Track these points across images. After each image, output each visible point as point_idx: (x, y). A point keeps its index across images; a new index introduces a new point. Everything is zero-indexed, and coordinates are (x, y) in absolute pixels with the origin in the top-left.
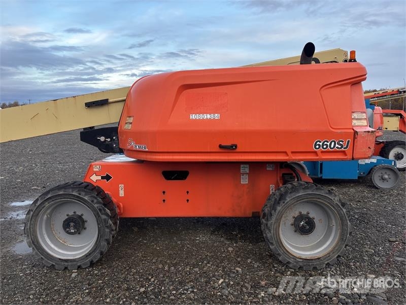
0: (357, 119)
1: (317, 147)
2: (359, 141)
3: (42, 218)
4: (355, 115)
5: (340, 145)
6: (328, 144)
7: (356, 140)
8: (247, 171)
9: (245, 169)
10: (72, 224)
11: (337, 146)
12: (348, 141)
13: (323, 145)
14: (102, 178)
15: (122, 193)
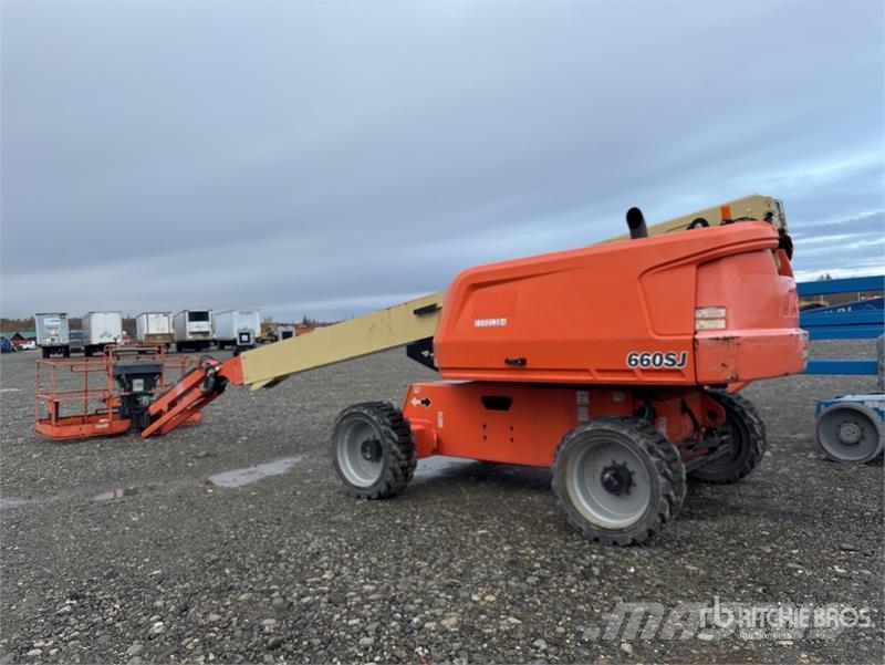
0: (708, 319)
1: (633, 363)
2: (703, 355)
3: (342, 440)
4: (705, 313)
5: (671, 360)
6: (651, 358)
7: (697, 352)
8: (586, 400)
9: (583, 398)
10: (368, 448)
11: (665, 361)
12: (684, 355)
13: (642, 360)
14: (423, 402)
15: (441, 424)
